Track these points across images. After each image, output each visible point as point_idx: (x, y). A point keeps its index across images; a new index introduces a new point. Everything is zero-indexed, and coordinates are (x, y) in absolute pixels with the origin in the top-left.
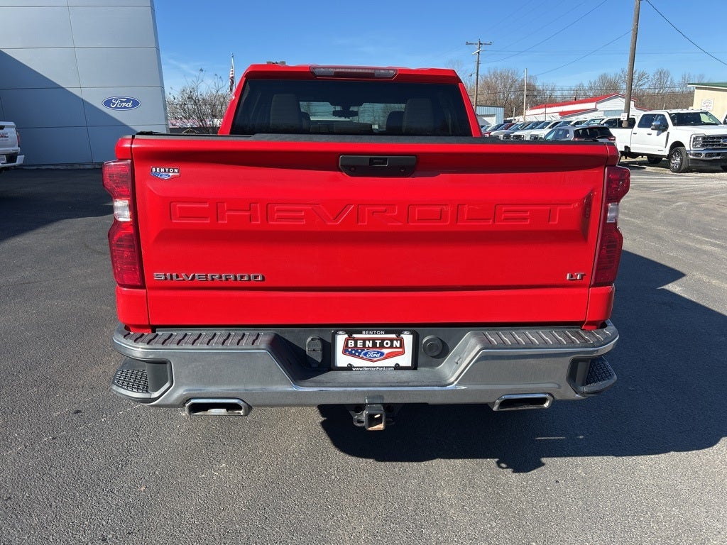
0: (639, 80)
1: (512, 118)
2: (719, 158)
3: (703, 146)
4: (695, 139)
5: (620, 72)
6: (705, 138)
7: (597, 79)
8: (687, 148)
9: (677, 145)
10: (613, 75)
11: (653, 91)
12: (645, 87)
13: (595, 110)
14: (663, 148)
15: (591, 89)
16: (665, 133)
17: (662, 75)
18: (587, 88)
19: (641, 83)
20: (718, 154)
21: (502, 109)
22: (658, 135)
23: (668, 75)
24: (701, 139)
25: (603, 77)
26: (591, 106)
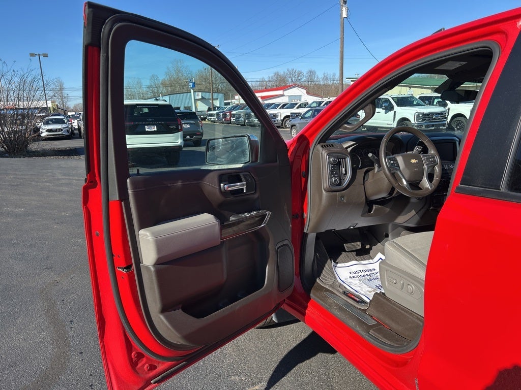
0: (298, 76)
1: (230, 101)
2: (433, 128)
3: (423, 120)
4: (418, 115)
5: (286, 71)
6: (424, 115)
7: (273, 75)
8: (413, 122)
9: (404, 120)
10: (282, 73)
11: (307, 83)
12: (303, 80)
13: (283, 95)
14: (392, 123)
15: (269, 81)
16: (392, 112)
17: (312, 73)
18: (267, 80)
19: (300, 78)
20: (433, 126)
21: (222, 95)
22: (386, 113)
23: (315, 73)
24: (421, 116)
25: (277, 74)
26: (280, 92)
